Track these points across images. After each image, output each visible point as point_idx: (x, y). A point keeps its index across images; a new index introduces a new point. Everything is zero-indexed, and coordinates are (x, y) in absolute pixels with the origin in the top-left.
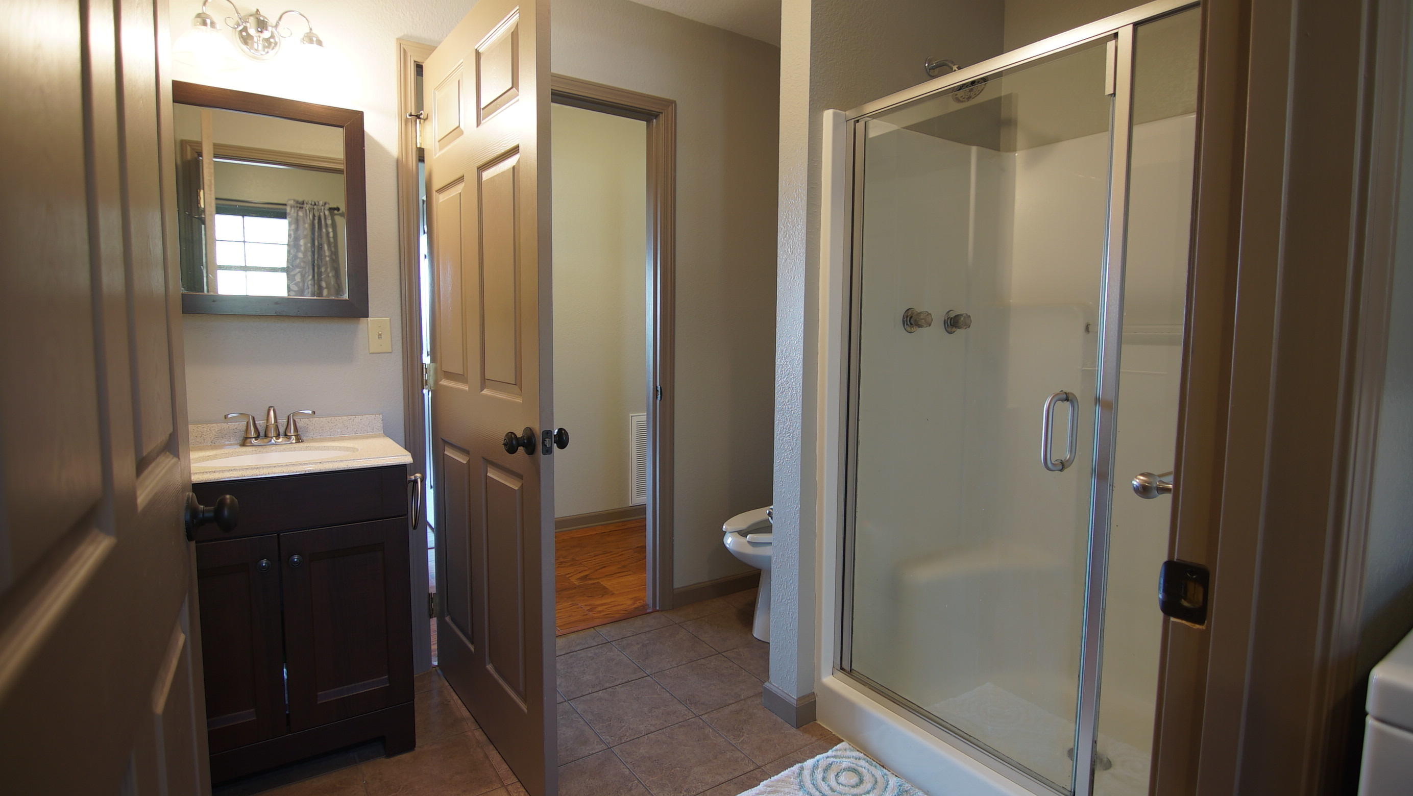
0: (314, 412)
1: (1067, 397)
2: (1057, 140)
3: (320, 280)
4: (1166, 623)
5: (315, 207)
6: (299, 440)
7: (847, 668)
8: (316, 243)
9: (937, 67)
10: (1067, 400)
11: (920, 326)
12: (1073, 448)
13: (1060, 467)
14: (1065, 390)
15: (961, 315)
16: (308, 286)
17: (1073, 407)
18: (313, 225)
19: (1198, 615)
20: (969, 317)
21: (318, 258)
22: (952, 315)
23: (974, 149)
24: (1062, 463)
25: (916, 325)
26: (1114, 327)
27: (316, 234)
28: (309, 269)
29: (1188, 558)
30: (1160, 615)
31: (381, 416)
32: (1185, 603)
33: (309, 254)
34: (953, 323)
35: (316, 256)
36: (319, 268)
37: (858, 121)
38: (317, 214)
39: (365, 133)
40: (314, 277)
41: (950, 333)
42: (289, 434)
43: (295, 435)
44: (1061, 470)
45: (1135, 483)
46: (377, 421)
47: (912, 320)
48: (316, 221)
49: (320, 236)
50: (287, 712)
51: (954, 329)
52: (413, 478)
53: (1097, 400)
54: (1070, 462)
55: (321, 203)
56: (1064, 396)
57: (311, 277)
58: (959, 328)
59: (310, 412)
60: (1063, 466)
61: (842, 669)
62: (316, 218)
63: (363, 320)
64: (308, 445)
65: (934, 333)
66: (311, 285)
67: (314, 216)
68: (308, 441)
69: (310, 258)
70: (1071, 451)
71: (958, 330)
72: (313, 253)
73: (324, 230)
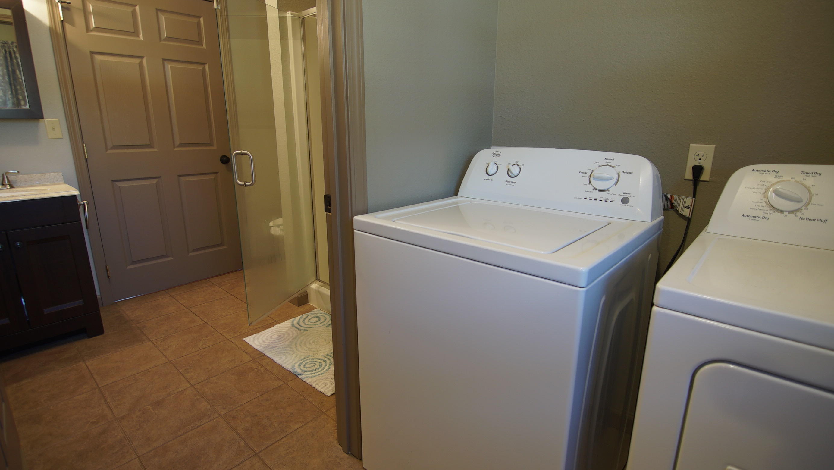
0: (18, 172)
3: (17, 94)
4: (326, 213)
5: (6, 45)
6: (12, 187)
8: (10, 69)
16: (9, 98)
18: (5, 58)
19: (330, 211)
21: (13, 80)
27: (9, 63)
28: (7, 87)
29: (328, 194)
30: (325, 211)
31: (61, 173)
32: (329, 208)
33: (6, 77)
35: (12, 79)
36: (15, 86)
38: (7, 50)
39: (25, 12)
40: (12, 92)
42: (5, 184)
43: (9, 185)
46: (60, 176)
48: (8, 55)
49: (12, 64)
50: (28, 320)
52: (82, 203)
55: (10, 42)
57: (10, 93)
59: (16, 172)
62: (8, 53)
63: (41, 120)
64: (18, 189)
66: (11, 98)
67: (6, 51)
68: (17, 187)
69: (7, 79)
72: (9, 76)
73: (15, 61)
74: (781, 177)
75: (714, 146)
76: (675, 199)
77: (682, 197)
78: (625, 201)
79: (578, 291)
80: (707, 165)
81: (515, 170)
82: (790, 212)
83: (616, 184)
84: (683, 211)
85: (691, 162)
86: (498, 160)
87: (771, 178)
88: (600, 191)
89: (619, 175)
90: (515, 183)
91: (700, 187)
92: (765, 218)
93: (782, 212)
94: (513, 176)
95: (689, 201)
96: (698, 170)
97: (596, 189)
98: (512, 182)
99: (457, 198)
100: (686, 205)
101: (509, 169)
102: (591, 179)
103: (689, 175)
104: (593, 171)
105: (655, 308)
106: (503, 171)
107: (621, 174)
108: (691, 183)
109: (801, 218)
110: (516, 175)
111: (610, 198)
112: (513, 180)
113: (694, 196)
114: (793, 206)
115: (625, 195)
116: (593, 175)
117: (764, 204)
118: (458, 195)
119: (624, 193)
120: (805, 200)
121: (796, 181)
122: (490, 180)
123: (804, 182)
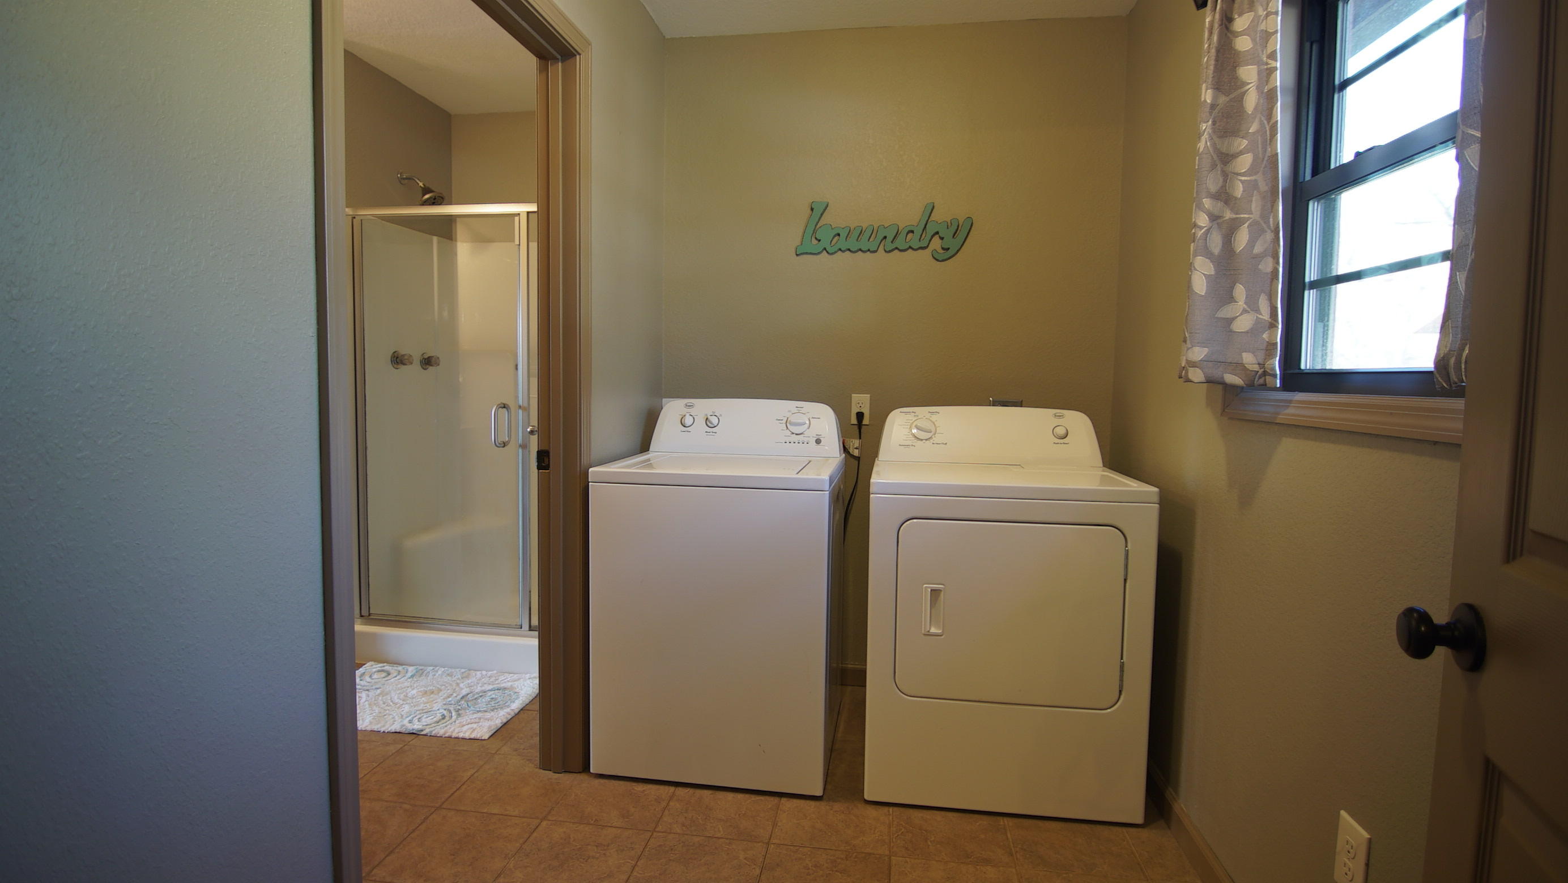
1: (504, 406)
2: (491, 241)
4: (538, 472)
7: (365, 612)
9: (406, 179)
10: (504, 407)
11: (404, 364)
12: (510, 436)
13: (503, 445)
14: (504, 402)
15: (433, 357)
17: (508, 410)
19: (547, 467)
20: (438, 358)
22: (426, 356)
23: (435, 239)
24: (504, 443)
25: (401, 363)
26: (526, 367)
29: (543, 448)
30: (537, 470)
32: (543, 464)
34: (427, 362)
37: (354, 218)
41: (425, 369)
44: (504, 447)
45: (529, 430)
47: (398, 360)
51: (428, 366)
53: (520, 407)
54: (508, 442)
56: (503, 406)
58: (432, 365)
60: (504, 444)
61: (362, 616)
65: (414, 369)
70: (508, 437)
71: (431, 367)
74: (918, 416)
75: (869, 395)
76: (846, 442)
77: (851, 440)
78: (818, 441)
79: (824, 494)
80: (866, 412)
81: (715, 420)
82: (926, 440)
83: (809, 428)
84: (853, 452)
85: (855, 410)
86: (693, 411)
87: (911, 417)
88: (797, 434)
89: (809, 420)
90: (716, 433)
91: (863, 428)
92: (912, 445)
93: (922, 440)
94: (712, 426)
95: (856, 443)
96: (860, 416)
97: (793, 433)
98: (713, 432)
99: (649, 454)
100: (855, 447)
101: (707, 419)
102: (788, 425)
103: (854, 421)
104: (788, 418)
105: (871, 496)
106: (700, 422)
107: (811, 419)
108: (856, 427)
109: (933, 444)
110: (716, 425)
111: (806, 440)
112: (714, 430)
113: (860, 438)
114: (929, 435)
115: (818, 437)
116: (790, 421)
117: (911, 436)
118: (650, 450)
119: (817, 435)
120: (933, 430)
121: (926, 418)
122: (687, 431)
123: (931, 419)
